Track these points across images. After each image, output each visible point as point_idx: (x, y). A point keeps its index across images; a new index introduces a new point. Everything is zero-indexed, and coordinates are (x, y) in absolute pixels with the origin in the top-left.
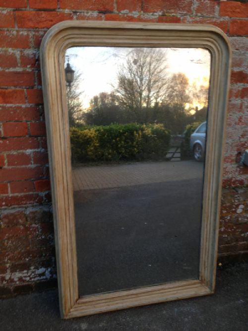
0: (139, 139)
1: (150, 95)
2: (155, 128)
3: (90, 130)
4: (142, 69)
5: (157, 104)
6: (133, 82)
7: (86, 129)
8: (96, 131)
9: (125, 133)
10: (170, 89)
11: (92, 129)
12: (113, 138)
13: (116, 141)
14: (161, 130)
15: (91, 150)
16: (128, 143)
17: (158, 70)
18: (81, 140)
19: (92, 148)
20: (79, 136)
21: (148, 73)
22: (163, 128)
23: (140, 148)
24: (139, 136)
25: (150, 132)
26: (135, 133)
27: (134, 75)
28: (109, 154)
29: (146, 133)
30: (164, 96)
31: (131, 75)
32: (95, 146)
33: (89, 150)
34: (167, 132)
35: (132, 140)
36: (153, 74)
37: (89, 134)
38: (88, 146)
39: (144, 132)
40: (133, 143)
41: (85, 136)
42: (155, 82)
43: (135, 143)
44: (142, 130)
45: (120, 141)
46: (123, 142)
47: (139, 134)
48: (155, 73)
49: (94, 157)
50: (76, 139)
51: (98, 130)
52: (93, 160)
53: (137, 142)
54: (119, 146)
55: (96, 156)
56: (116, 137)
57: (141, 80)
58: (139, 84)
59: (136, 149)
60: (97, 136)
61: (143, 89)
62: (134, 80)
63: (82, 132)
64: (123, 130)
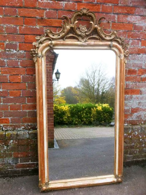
0: (94, 113)
1: (99, 88)
2: (104, 106)
3: (65, 106)
4: (94, 74)
5: (103, 93)
6: (89, 81)
7: (62, 106)
8: (68, 107)
9: (85, 109)
10: (111, 85)
11: (66, 106)
12: (78, 112)
13: (81, 114)
14: (107, 107)
15: (65, 119)
16: (87, 115)
17: (104, 74)
18: (59, 112)
20: (59, 109)
21: (98, 76)
22: (109, 107)
23: (95, 118)
24: (94, 111)
25: (101, 108)
26: (92, 109)
27: (90, 77)
28: (76, 121)
29: (98, 109)
30: (108, 89)
31: (88, 77)
32: (68, 116)
33: (64, 118)
34: (111, 109)
35: (90, 113)
36: (101, 76)
37: (64, 109)
38: (64, 116)
39: (97, 108)
40: (90, 115)
41: (62, 110)
42: (102, 80)
43: (92, 115)
44: (96, 107)
45: (83, 113)
46: (84, 114)
47: (94, 110)
48: (103, 76)
49: (67, 122)
50: (57, 112)
51: (70, 107)
52: (67, 124)
53: (93, 115)
54: (82, 116)
55: (68, 122)
56: (80, 112)
57: (94, 80)
58: (93, 82)
59: (92, 119)
60: (69, 110)
61: (95, 85)
62: (90, 80)
63: (60, 107)
64: (85, 107)
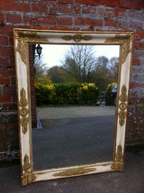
0: (80, 92)
1: (85, 68)
2: (90, 86)
3: (50, 86)
4: (80, 53)
5: (89, 73)
6: (75, 60)
7: (47, 85)
8: (53, 86)
9: (71, 88)
10: (97, 65)
11: (51, 85)
12: (64, 91)
13: (67, 93)
14: (94, 87)
15: (51, 98)
16: (73, 94)
17: (91, 53)
18: (44, 91)
19: (52, 96)
20: (43, 88)
21: (84, 55)
22: (95, 86)
23: (81, 97)
25: (87, 88)
26: (78, 88)
27: (76, 56)
28: (62, 100)
29: (84, 88)
30: (94, 69)
31: (74, 56)
32: (53, 95)
33: (49, 97)
34: (97, 88)
36: (87, 55)
37: (49, 88)
38: (49, 95)
42: (88, 60)
43: (77, 94)
44: (82, 86)
45: (69, 92)
46: (70, 93)
47: (80, 89)
48: (89, 55)
49: (53, 101)
50: (42, 90)
51: (55, 86)
52: (52, 103)
53: (79, 94)
54: (68, 95)
55: (54, 101)
56: (66, 90)
57: (80, 59)
58: (79, 62)
59: (78, 98)
60: (54, 89)
61: (81, 64)
62: (76, 59)
63: (45, 86)
64: (70, 86)
